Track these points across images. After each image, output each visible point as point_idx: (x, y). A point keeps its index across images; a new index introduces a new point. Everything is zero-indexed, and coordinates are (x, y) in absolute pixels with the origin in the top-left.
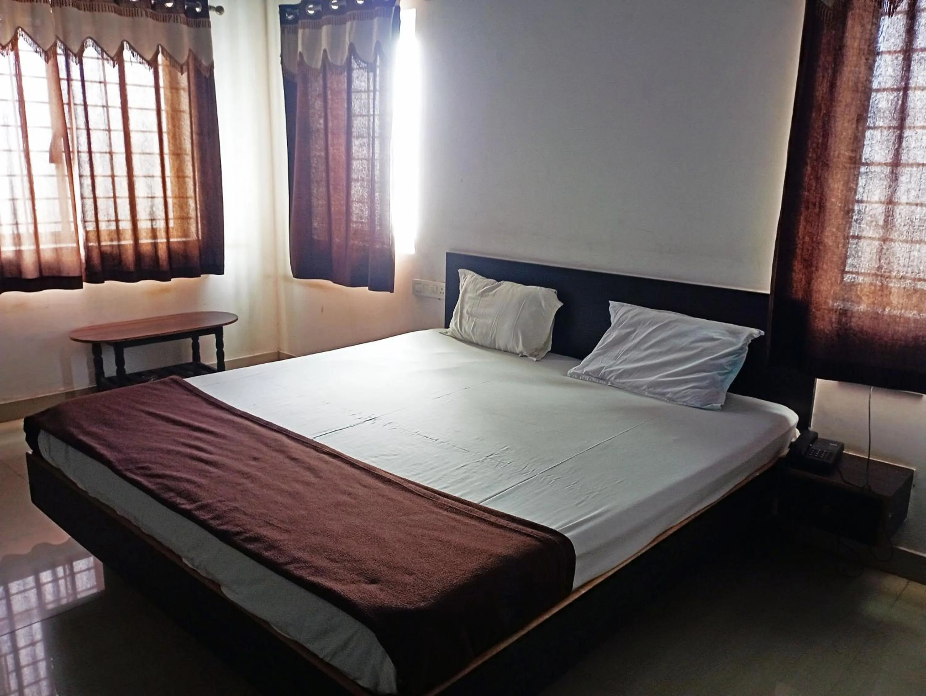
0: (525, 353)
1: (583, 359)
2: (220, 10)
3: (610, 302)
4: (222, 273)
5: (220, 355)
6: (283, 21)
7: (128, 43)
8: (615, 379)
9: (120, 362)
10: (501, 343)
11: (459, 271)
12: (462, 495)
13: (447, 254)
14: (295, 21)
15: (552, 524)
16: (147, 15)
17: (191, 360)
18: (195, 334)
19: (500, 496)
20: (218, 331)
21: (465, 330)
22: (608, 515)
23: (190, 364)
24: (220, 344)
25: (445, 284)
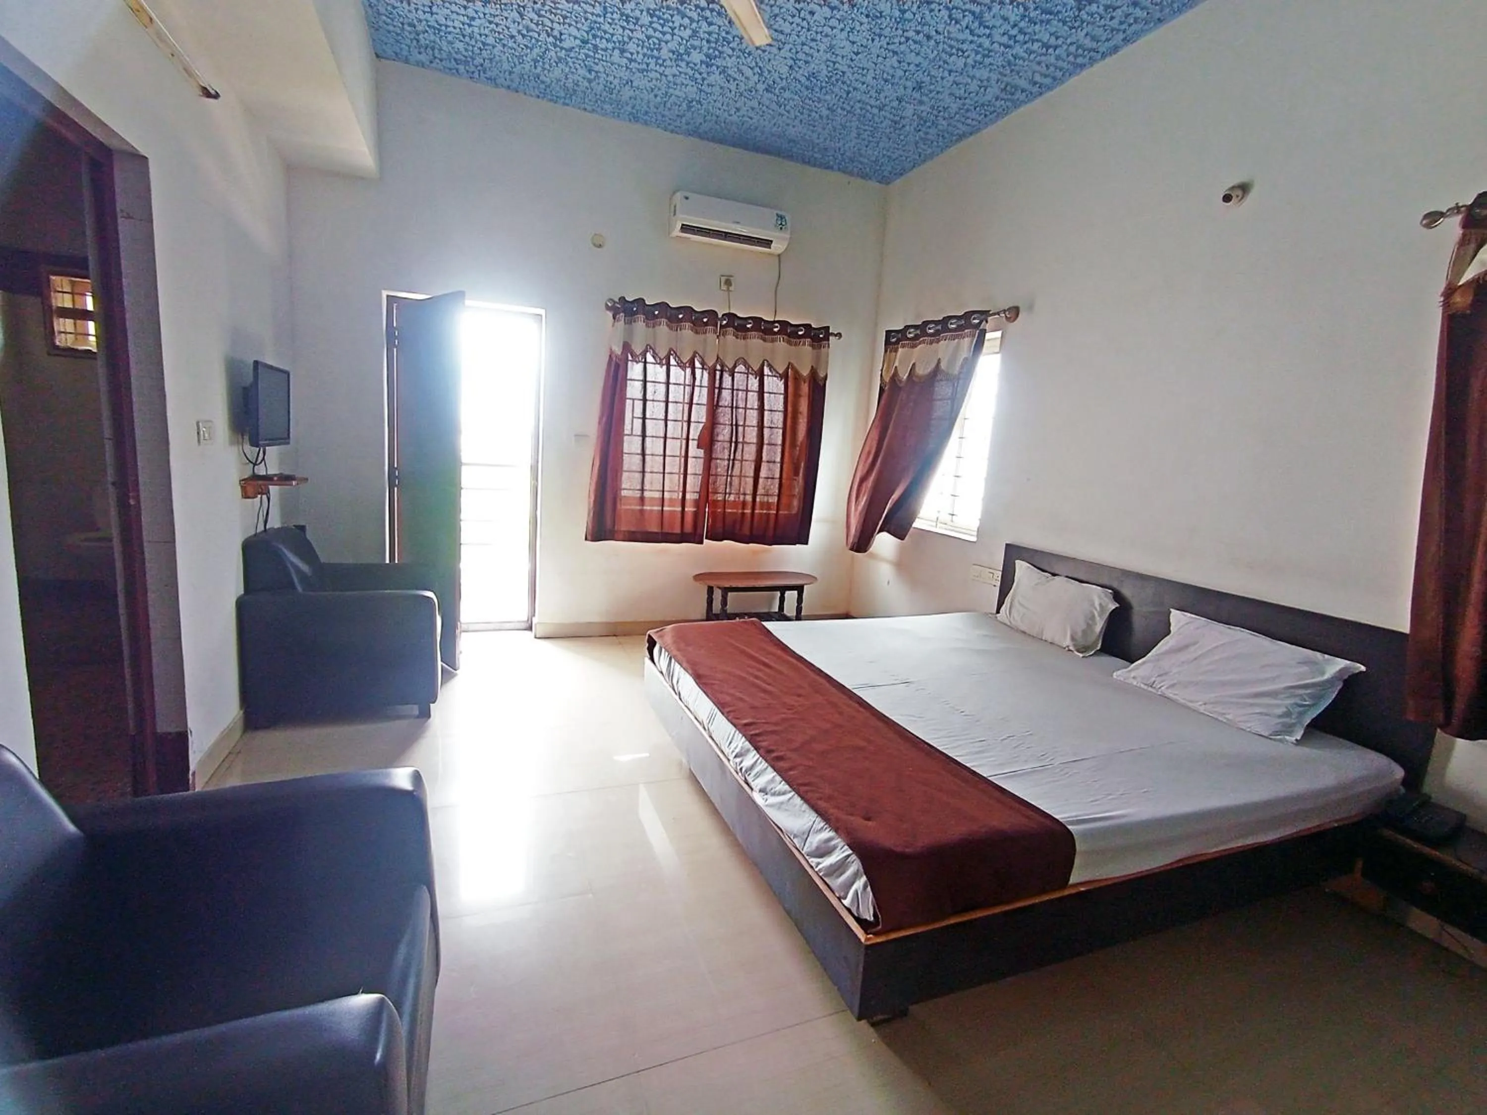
0: (1071, 648)
1: (1132, 662)
2: (839, 335)
3: (1172, 610)
4: (807, 543)
5: (799, 609)
6: (887, 343)
7: (767, 361)
8: (1167, 688)
9: (724, 602)
10: (1047, 636)
11: (1017, 561)
12: (973, 766)
13: (1007, 545)
14: (897, 343)
15: (1058, 814)
16: (783, 341)
17: (777, 610)
18: (783, 589)
19: (1013, 775)
20: (800, 589)
21: (1014, 618)
22: (1123, 821)
23: (776, 613)
24: (800, 600)
25: (1001, 573)
